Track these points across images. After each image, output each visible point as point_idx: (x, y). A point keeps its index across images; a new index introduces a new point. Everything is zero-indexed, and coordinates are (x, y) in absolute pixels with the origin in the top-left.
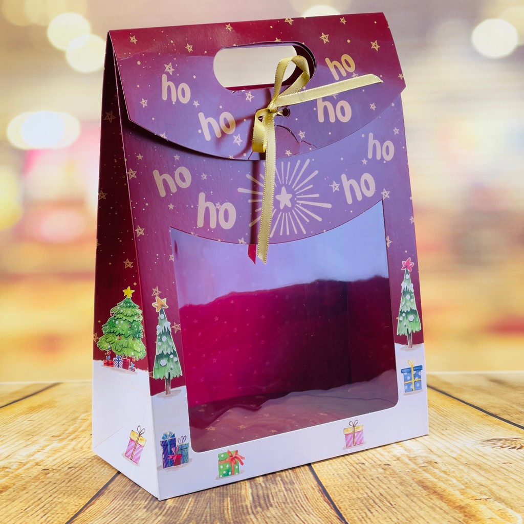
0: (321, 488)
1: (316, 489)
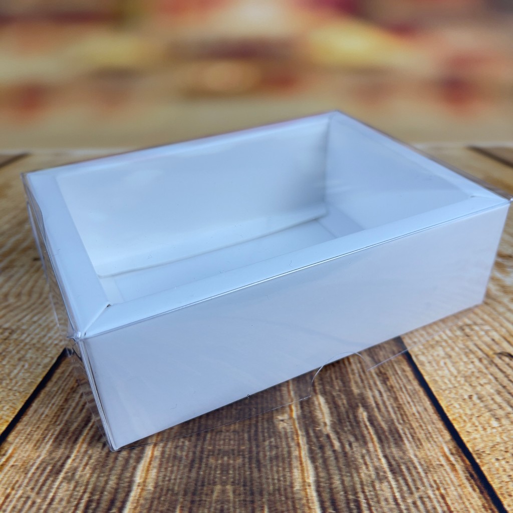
0: (468, 462)
1: (458, 467)
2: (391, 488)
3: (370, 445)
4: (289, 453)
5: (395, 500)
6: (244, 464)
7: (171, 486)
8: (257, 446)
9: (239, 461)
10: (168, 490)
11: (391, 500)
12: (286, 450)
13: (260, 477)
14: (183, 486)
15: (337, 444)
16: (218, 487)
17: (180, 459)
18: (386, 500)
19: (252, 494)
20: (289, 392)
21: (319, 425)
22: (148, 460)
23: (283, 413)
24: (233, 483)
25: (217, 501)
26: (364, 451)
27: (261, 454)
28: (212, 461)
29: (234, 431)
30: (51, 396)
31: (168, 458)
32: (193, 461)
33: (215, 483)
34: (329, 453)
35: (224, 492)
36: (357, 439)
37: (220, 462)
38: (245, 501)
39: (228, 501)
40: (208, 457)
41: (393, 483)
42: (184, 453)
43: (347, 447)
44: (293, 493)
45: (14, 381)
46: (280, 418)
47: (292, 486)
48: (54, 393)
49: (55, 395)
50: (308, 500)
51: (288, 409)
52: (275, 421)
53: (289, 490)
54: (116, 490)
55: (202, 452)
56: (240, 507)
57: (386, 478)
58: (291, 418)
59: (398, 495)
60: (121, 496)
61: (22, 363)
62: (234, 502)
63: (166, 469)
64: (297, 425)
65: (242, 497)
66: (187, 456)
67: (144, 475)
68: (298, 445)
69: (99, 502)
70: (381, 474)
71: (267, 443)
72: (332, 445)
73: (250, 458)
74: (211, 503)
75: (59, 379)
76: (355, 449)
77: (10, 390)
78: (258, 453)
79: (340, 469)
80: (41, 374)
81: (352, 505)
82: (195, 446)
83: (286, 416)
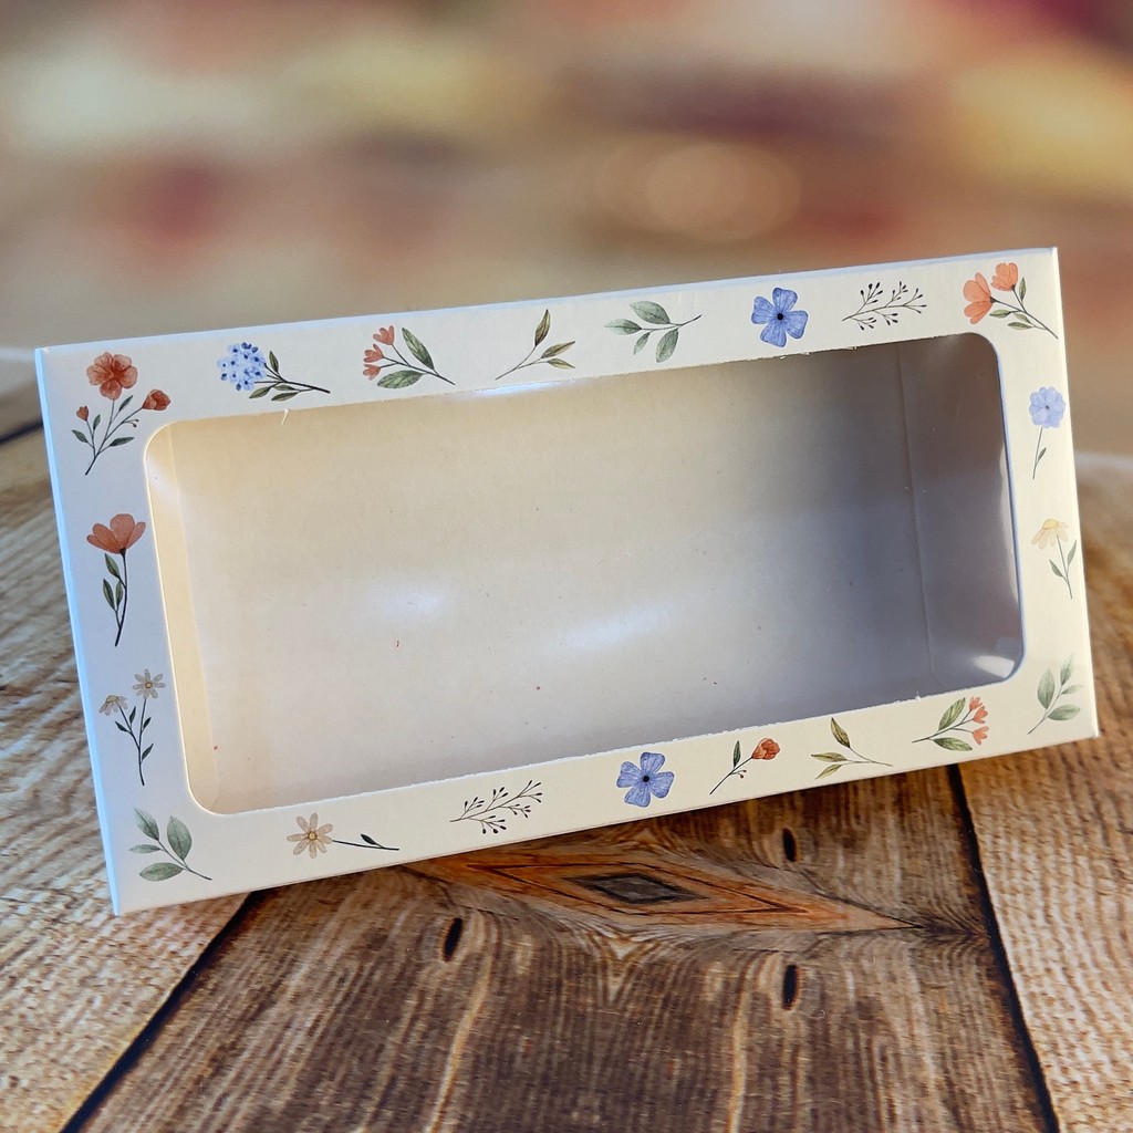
30: (147, 1093)
45: (64, 1040)
48: (156, 1084)
49: (156, 1093)
61: (88, 992)
75: (170, 1049)
77: (54, 1061)
80: (128, 1030)
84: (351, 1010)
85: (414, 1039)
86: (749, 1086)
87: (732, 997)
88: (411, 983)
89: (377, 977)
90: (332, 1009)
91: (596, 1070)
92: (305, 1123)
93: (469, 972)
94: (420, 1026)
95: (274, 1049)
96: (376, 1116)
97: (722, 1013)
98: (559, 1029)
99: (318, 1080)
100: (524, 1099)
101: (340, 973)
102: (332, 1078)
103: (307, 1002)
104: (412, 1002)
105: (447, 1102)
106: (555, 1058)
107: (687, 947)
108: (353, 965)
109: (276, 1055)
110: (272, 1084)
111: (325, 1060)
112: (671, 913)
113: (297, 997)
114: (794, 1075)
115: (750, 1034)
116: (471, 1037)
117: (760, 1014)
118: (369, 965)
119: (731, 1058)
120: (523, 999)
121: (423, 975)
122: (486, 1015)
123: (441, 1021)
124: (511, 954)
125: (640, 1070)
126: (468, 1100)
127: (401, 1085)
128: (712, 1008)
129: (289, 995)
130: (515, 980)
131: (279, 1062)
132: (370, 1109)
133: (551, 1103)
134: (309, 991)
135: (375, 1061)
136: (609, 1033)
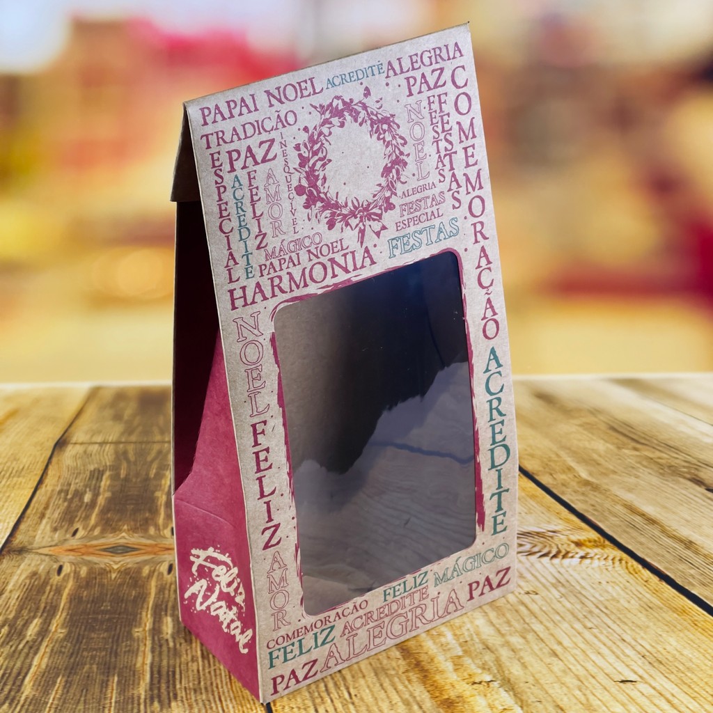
2: (198, 665)
3: (194, 645)
4: (138, 649)
5: (198, 671)
6: (106, 655)
7: (57, 666)
8: (117, 646)
9: (104, 653)
10: (55, 668)
11: (195, 671)
12: (136, 648)
13: (116, 661)
14: (65, 666)
15: (171, 644)
16: (87, 667)
17: (64, 653)
18: (193, 671)
19: (109, 669)
20: (147, 615)
21: (163, 634)
22: (42, 654)
23: (139, 627)
24: (97, 664)
25: (86, 672)
26: (188, 648)
27: (119, 650)
28: (85, 654)
29: (103, 638)
31: (56, 653)
32: (72, 654)
33: (85, 664)
34: (165, 648)
35: (90, 668)
36: (186, 641)
37: (90, 654)
38: (104, 672)
39: (93, 672)
40: (83, 651)
41: (201, 663)
42: (67, 650)
43: (178, 646)
44: (135, 668)
46: (136, 630)
47: (135, 665)
50: (143, 671)
51: (143, 625)
52: (133, 632)
53: (133, 667)
54: (21, 669)
55: (79, 648)
56: (100, 675)
57: (197, 661)
58: (144, 630)
59: (201, 668)
60: (24, 671)
62: (97, 673)
63: (54, 658)
64: (147, 634)
65: (102, 671)
66: (68, 651)
67: (39, 661)
68: (145, 645)
69: (10, 674)
70: (195, 659)
71: (124, 644)
72: (168, 644)
73: (111, 653)
74: (82, 674)
76: (182, 646)
78: (117, 649)
79: (168, 656)
81: (170, 673)
82: (75, 646)
83: (141, 629)
84: (29, 592)
85: (50, 597)
86: (156, 595)
87: (151, 574)
88: (47, 583)
89: (36, 583)
90: (23, 593)
91: (109, 596)
92: (20, 620)
93: (66, 578)
94: (52, 593)
95: (6, 604)
96: (41, 616)
97: (148, 578)
98: (96, 589)
99: (22, 610)
100: (87, 606)
101: (23, 584)
102: (26, 608)
103: (14, 592)
104: (48, 588)
105: (63, 610)
106: (96, 596)
107: (137, 563)
108: (28, 581)
109: (7, 606)
110: (8, 612)
111: (23, 605)
112: (132, 555)
113: (11, 591)
114: (169, 591)
115: (157, 582)
116: (69, 594)
117: (160, 577)
118: (33, 581)
119: (150, 589)
120: (84, 583)
121: (51, 581)
122: (73, 588)
123: (59, 591)
124: (79, 572)
125: (122, 595)
126: (69, 608)
127: (48, 608)
128: (145, 578)
129: (8, 591)
130: (81, 578)
131: (9, 607)
132: (39, 614)
133: (95, 606)
134: (14, 589)
135: (39, 603)
136: (112, 588)
